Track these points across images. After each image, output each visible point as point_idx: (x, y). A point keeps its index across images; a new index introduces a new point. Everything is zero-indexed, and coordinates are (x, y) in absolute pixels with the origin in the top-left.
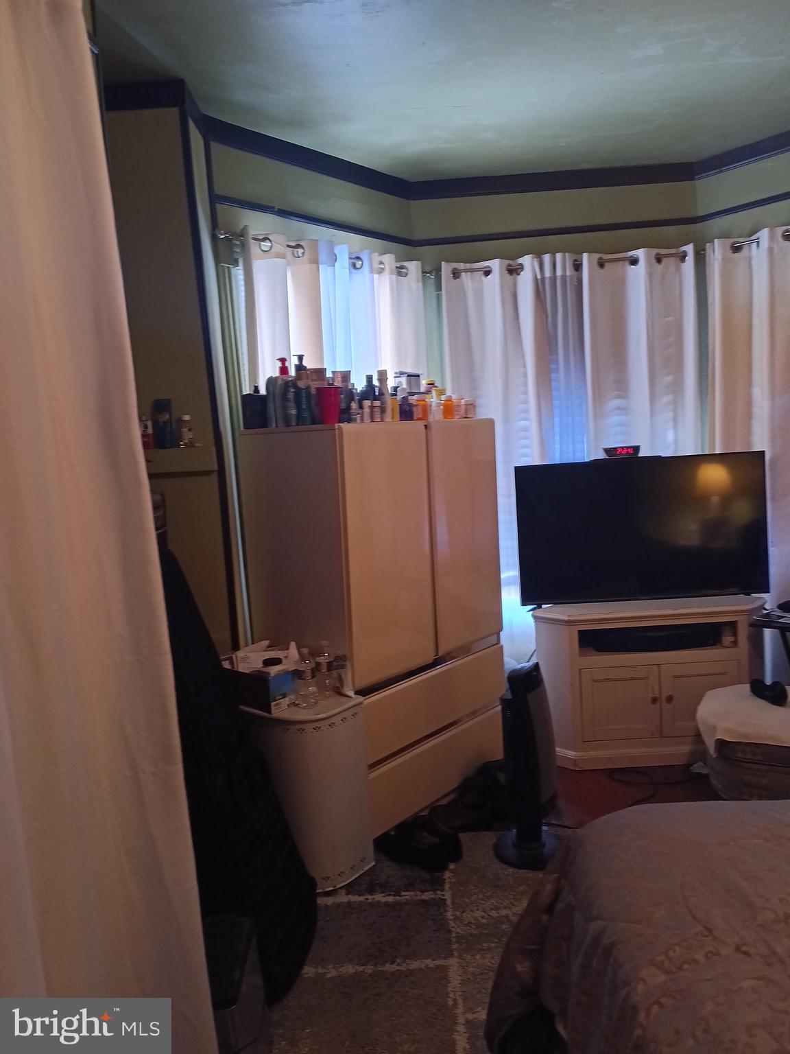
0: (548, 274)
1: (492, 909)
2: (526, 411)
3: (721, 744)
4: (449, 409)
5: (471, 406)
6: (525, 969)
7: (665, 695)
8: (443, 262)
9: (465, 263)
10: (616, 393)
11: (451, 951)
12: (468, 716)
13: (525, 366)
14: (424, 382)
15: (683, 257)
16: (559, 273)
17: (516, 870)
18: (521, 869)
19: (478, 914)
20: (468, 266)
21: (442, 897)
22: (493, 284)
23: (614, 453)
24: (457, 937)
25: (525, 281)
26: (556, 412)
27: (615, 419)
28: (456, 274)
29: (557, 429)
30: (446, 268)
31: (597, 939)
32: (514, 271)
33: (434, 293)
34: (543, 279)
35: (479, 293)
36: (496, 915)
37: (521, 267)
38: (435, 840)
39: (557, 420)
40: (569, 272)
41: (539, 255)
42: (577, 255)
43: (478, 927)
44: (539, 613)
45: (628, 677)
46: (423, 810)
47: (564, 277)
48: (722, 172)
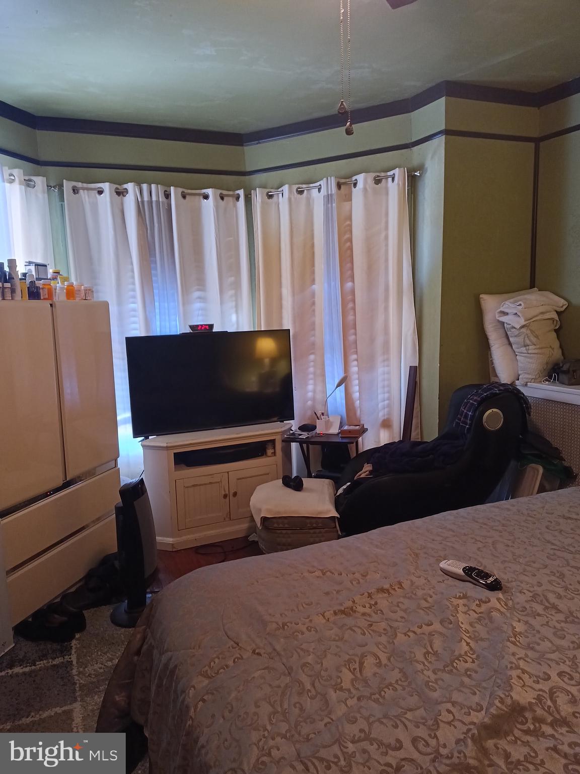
0: (146, 198)
1: (107, 661)
2: (134, 297)
3: (264, 519)
4: (71, 293)
5: (89, 292)
6: (122, 698)
7: (232, 492)
8: (64, 180)
9: (82, 183)
10: (197, 287)
11: (76, 698)
12: (93, 522)
13: (132, 264)
14: (50, 271)
15: (238, 198)
16: (154, 198)
17: (127, 629)
18: (130, 628)
19: (96, 667)
20: (85, 185)
21: (69, 660)
22: (106, 200)
23: (196, 328)
24: (80, 687)
25: (130, 202)
26: (156, 298)
27: (198, 305)
28: (75, 190)
29: (157, 311)
30: (67, 185)
31: (166, 666)
32: (121, 193)
33: (59, 204)
34: (143, 202)
35: (95, 207)
36: (111, 664)
37: (126, 191)
38: (65, 619)
39: (157, 304)
40: (162, 198)
41: (139, 183)
42: (166, 187)
43: (96, 676)
44: (147, 443)
45: (208, 482)
46: (56, 598)
47: (158, 202)
48: (259, 143)
